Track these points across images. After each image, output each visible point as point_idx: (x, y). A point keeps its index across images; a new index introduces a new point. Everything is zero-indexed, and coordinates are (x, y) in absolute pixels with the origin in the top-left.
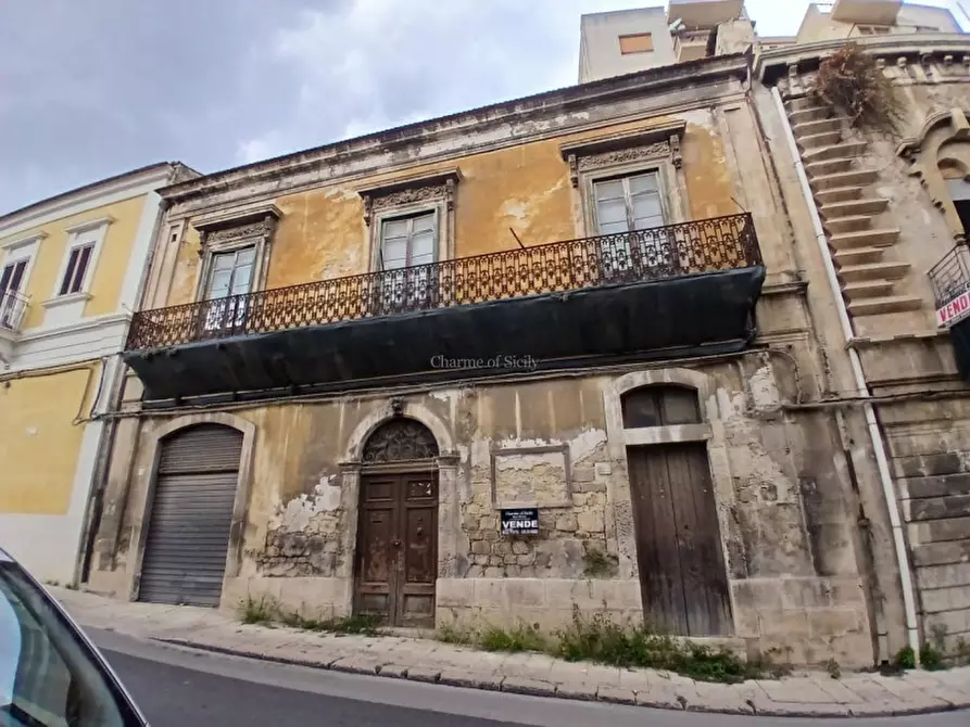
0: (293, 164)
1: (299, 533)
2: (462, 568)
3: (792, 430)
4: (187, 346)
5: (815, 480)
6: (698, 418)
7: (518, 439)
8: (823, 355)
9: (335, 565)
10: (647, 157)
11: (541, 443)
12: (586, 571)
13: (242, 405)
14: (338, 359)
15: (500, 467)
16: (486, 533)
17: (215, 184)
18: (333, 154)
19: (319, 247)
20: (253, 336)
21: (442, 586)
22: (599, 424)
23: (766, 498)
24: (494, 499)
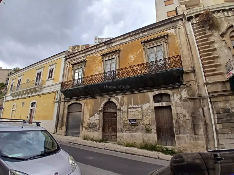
0: (88, 50)
1: (93, 123)
2: (122, 131)
3: (190, 103)
4: (71, 88)
5: (195, 114)
6: (170, 101)
7: (132, 105)
8: (198, 86)
9: (99, 129)
11: (137, 106)
12: (146, 132)
13: (82, 99)
14: (98, 90)
15: (129, 111)
16: (126, 124)
17: (74, 55)
18: (95, 47)
19: (94, 67)
20: (82, 86)
21: (118, 134)
22: (149, 102)
23: (184, 118)
24: (128, 118)
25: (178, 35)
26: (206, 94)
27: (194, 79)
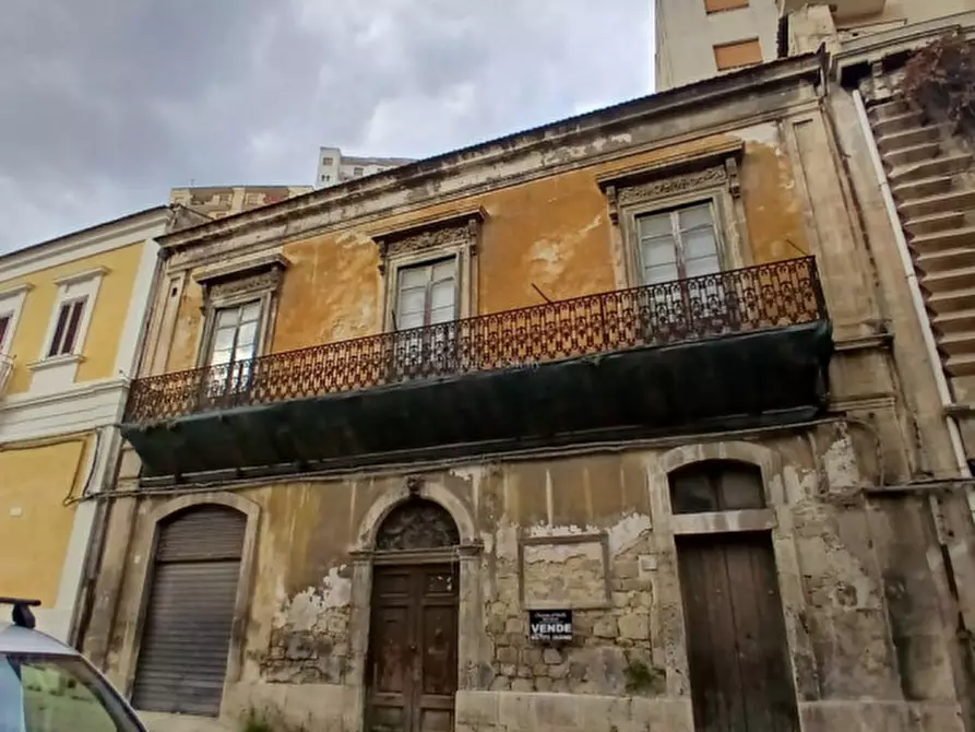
0: (302, 207)
1: (307, 633)
2: (485, 679)
3: (874, 518)
4: (187, 418)
5: (904, 583)
6: (762, 502)
7: (550, 525)
8: (914, 425)
9: (344, 671)
10: (698, 186)
11: (575, 531)
12: (628, 686)
13: (246, 483)
14: (349, 433)
15: (528, 559)
16: (513, 638)
17: (218, 231)
18: (344, 194)
19: (329, 300)
20: (257, 407)
21: (464, 699)
22: (643, 508)
23: (842, 602)
24: (521, 598)
25: (795, 156)
26: (958, 469)
27: (890, 389)
